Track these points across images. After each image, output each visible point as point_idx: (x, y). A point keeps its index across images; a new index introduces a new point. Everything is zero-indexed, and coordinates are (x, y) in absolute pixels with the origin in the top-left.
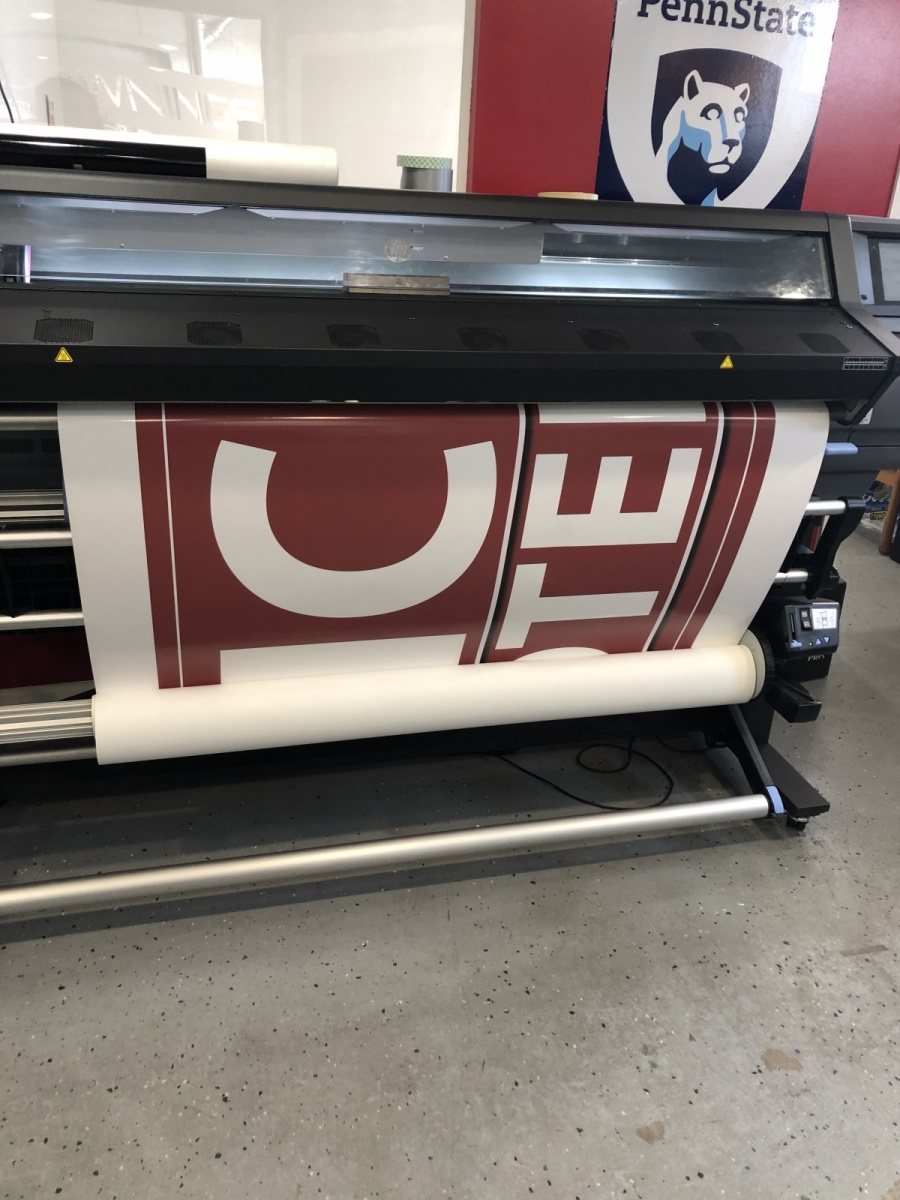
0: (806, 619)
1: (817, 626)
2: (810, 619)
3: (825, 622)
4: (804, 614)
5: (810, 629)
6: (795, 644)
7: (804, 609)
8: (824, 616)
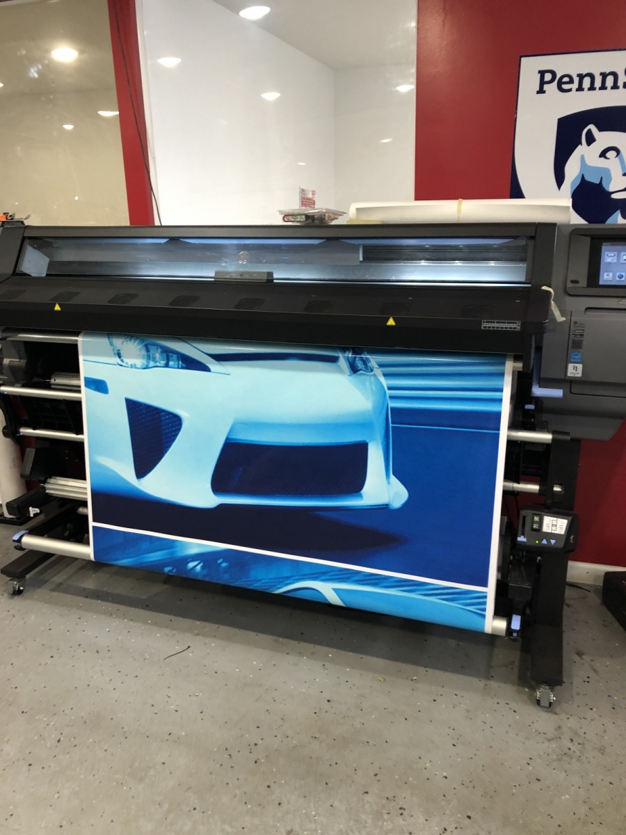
1: (546, 529)
4: (536, 519)
6: (521, 539)
7: (537, 515)
8: (554, 523)
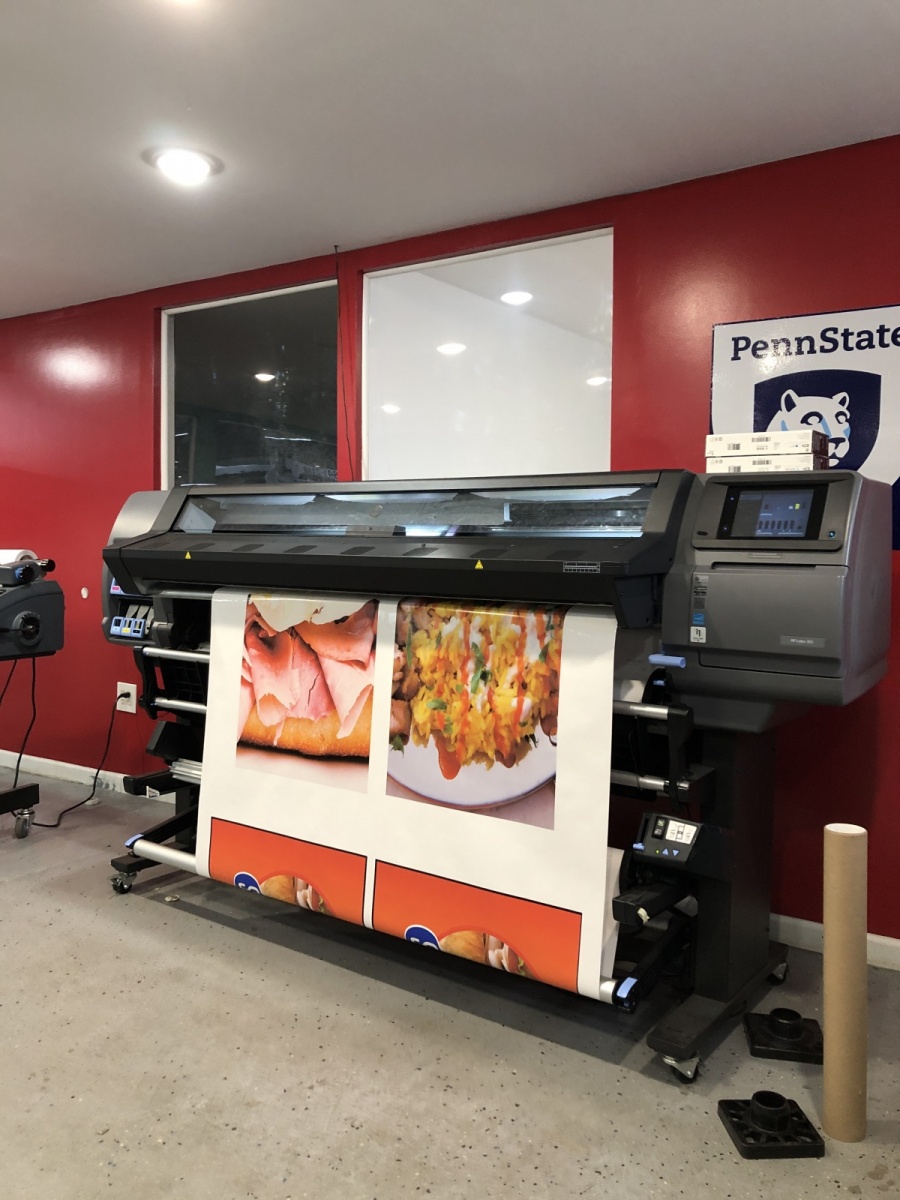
0: (660, 827)
2: (665, 829)
3: (679, 836)
4: (661, 823)
5: (662, 836)
6: (638, 846)
7: (662, 818)
8: (681, 830)
